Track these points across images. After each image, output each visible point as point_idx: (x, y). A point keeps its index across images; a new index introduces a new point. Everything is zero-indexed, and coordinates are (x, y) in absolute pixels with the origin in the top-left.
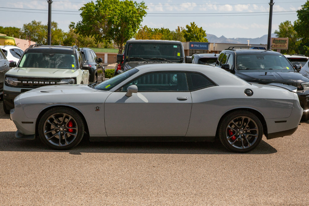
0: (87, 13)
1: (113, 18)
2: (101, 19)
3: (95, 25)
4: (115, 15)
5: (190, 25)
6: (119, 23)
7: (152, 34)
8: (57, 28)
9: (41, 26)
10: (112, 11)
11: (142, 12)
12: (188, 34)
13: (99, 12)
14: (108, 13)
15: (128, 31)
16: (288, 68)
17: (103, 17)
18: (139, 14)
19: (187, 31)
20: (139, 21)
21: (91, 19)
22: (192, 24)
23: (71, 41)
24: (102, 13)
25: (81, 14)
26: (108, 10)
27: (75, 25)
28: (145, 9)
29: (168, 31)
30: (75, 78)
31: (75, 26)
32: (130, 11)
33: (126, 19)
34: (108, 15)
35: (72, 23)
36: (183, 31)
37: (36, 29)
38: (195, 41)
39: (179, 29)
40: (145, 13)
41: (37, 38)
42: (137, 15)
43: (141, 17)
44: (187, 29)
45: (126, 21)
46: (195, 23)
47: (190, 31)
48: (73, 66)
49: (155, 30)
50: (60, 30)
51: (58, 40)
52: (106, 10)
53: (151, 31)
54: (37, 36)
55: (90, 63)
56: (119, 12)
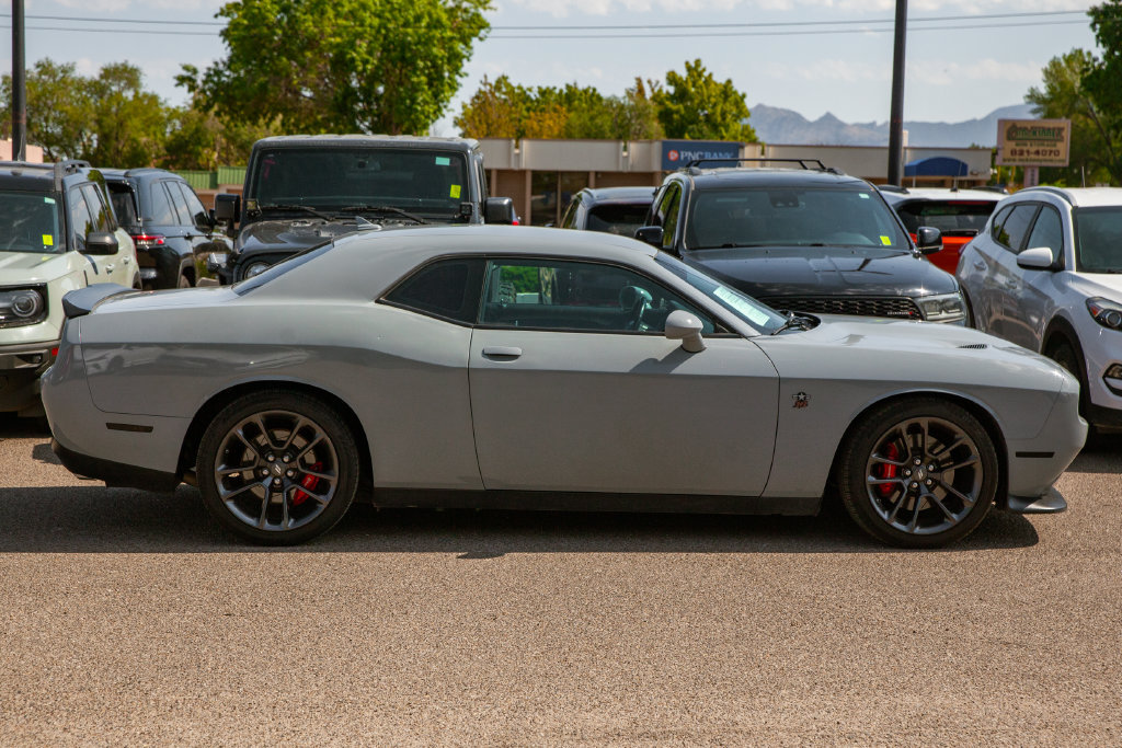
0: (247, 28)
1: (352, 45)
2: (302, 49)
3: (279, 75)
4: (360, 36)
5: (682, 73)
6: (377, 68)
7: (528, 110)
8: (142, 91)
9: (73, 81)
10: (346, 19)
11: (471, 21)
12: (674, 107)
13: (293, 21)
14: (329, 28)
15: (414, 101)
16: (886, 241)
17: (312, 43)
18: (459, 30)
19: (671, 98)
20: (455, 60)
21: (264, 52)
22: (689, 69)
23: (198, 142)
24: (308, 24)
25: (225, 34)
26: (331, 13)
27: (200, 78)
28: (481, 11)
29: (592, 97)
30: (42, 289)
31: (199, 82)
32: (418, 18)
33: (403, 50)
34: (334, 35)
35: (186, 68)
36: (656, 98)
37: (52, 93)
38: (704, 137)
39: (641, 90)
40: (484, 25)
41: (58, 130)
42: (449, 34)
43: (465, 40)
44: (672, 90)
45: (403, 59)
46: (703, 65)
47: (681, 95)
48: (47, 240)
49: (543, 93)
50: (153, 99)
51: (143, 139)
52: (323, 13)
53: (523, 97)
54: (60, 123)
55: (155, 230)
56: (376, 22)
